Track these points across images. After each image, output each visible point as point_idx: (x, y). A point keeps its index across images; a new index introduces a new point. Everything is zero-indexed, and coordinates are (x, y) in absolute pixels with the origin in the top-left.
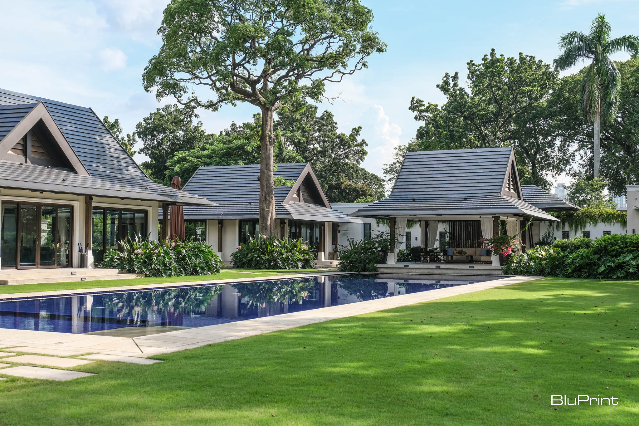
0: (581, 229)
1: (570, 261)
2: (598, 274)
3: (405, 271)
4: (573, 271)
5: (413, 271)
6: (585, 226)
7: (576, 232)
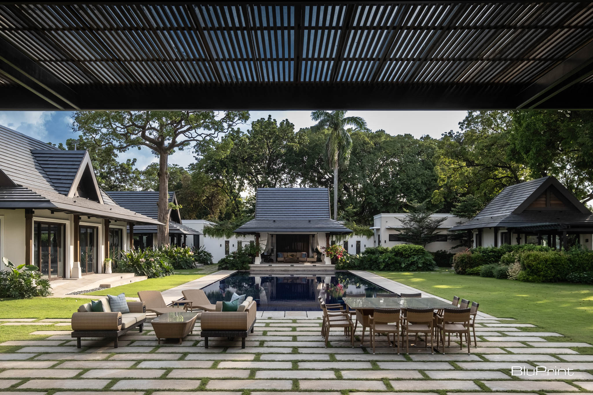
0: (343, 239)
1: (382, 260)
2: (402, 268)
3: (269, 269)
4: (385, 267)
5: (275, 268)
6: (345, 237)
7: (340, 241)
